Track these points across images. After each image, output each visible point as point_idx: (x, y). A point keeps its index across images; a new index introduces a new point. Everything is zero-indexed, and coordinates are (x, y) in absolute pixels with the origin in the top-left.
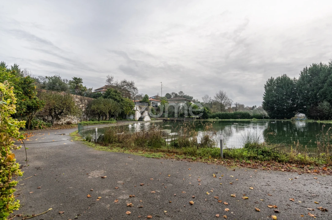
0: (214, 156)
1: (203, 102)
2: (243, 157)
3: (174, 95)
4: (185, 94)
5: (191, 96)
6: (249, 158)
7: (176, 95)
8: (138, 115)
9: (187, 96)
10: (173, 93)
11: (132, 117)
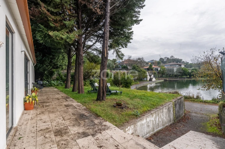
0: (201, 102)
1: (192, 63)
2: (210, 103)
3: (166, 59)
4: (175, 58)
5: (181, 59)
6: (212, 103)
7: (168, 58)
8: (149, 78)
9: (177, 59)
10: (165, 58)
11: (145, 79)
